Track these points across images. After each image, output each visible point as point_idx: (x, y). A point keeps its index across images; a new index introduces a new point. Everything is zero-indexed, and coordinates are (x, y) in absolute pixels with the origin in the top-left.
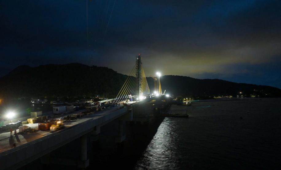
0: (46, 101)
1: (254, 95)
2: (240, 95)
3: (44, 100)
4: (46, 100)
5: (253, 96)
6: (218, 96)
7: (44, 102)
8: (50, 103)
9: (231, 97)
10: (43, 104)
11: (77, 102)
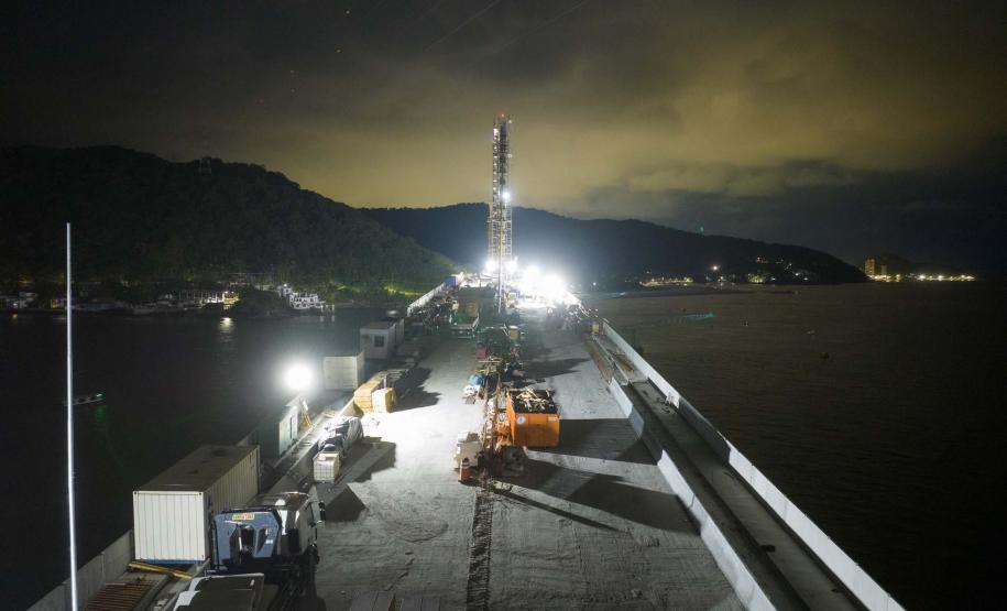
0: (30, 300)
1: (760, 277)
2: (715, 276)
3: (21, 294)
4: (29, 294)
5: (757, 280)
6: (649, 280)
7: (23, 304)
8: (48, 306)
9: (688, 280)
10: (15, 311)
11: (164, 300)
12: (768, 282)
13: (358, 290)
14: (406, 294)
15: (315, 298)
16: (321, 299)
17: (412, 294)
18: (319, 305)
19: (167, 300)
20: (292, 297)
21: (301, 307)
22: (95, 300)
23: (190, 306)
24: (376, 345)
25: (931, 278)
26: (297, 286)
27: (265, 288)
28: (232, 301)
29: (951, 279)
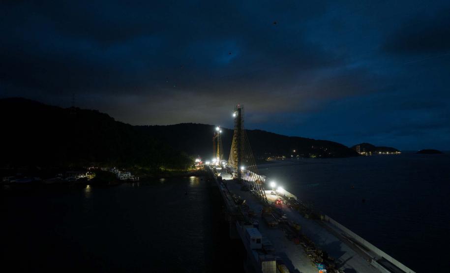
5: (313, 156)
11: (58, 176)
12: (318, 157)
13: (147, 169)
14: (169, 170)
15: (130, 174)
16: (132, 174)
17: (171, 170)
18: (131, 177)
19: (60, 176)
20: (119, 174)
21: (123, 179)
22: (26, 177)
23: (71, 179)
24: (257, 242)
25: (384, 153)
26: (120, 168)
27: (105, 169)
28: (91, 177)
29: (392, 153)
